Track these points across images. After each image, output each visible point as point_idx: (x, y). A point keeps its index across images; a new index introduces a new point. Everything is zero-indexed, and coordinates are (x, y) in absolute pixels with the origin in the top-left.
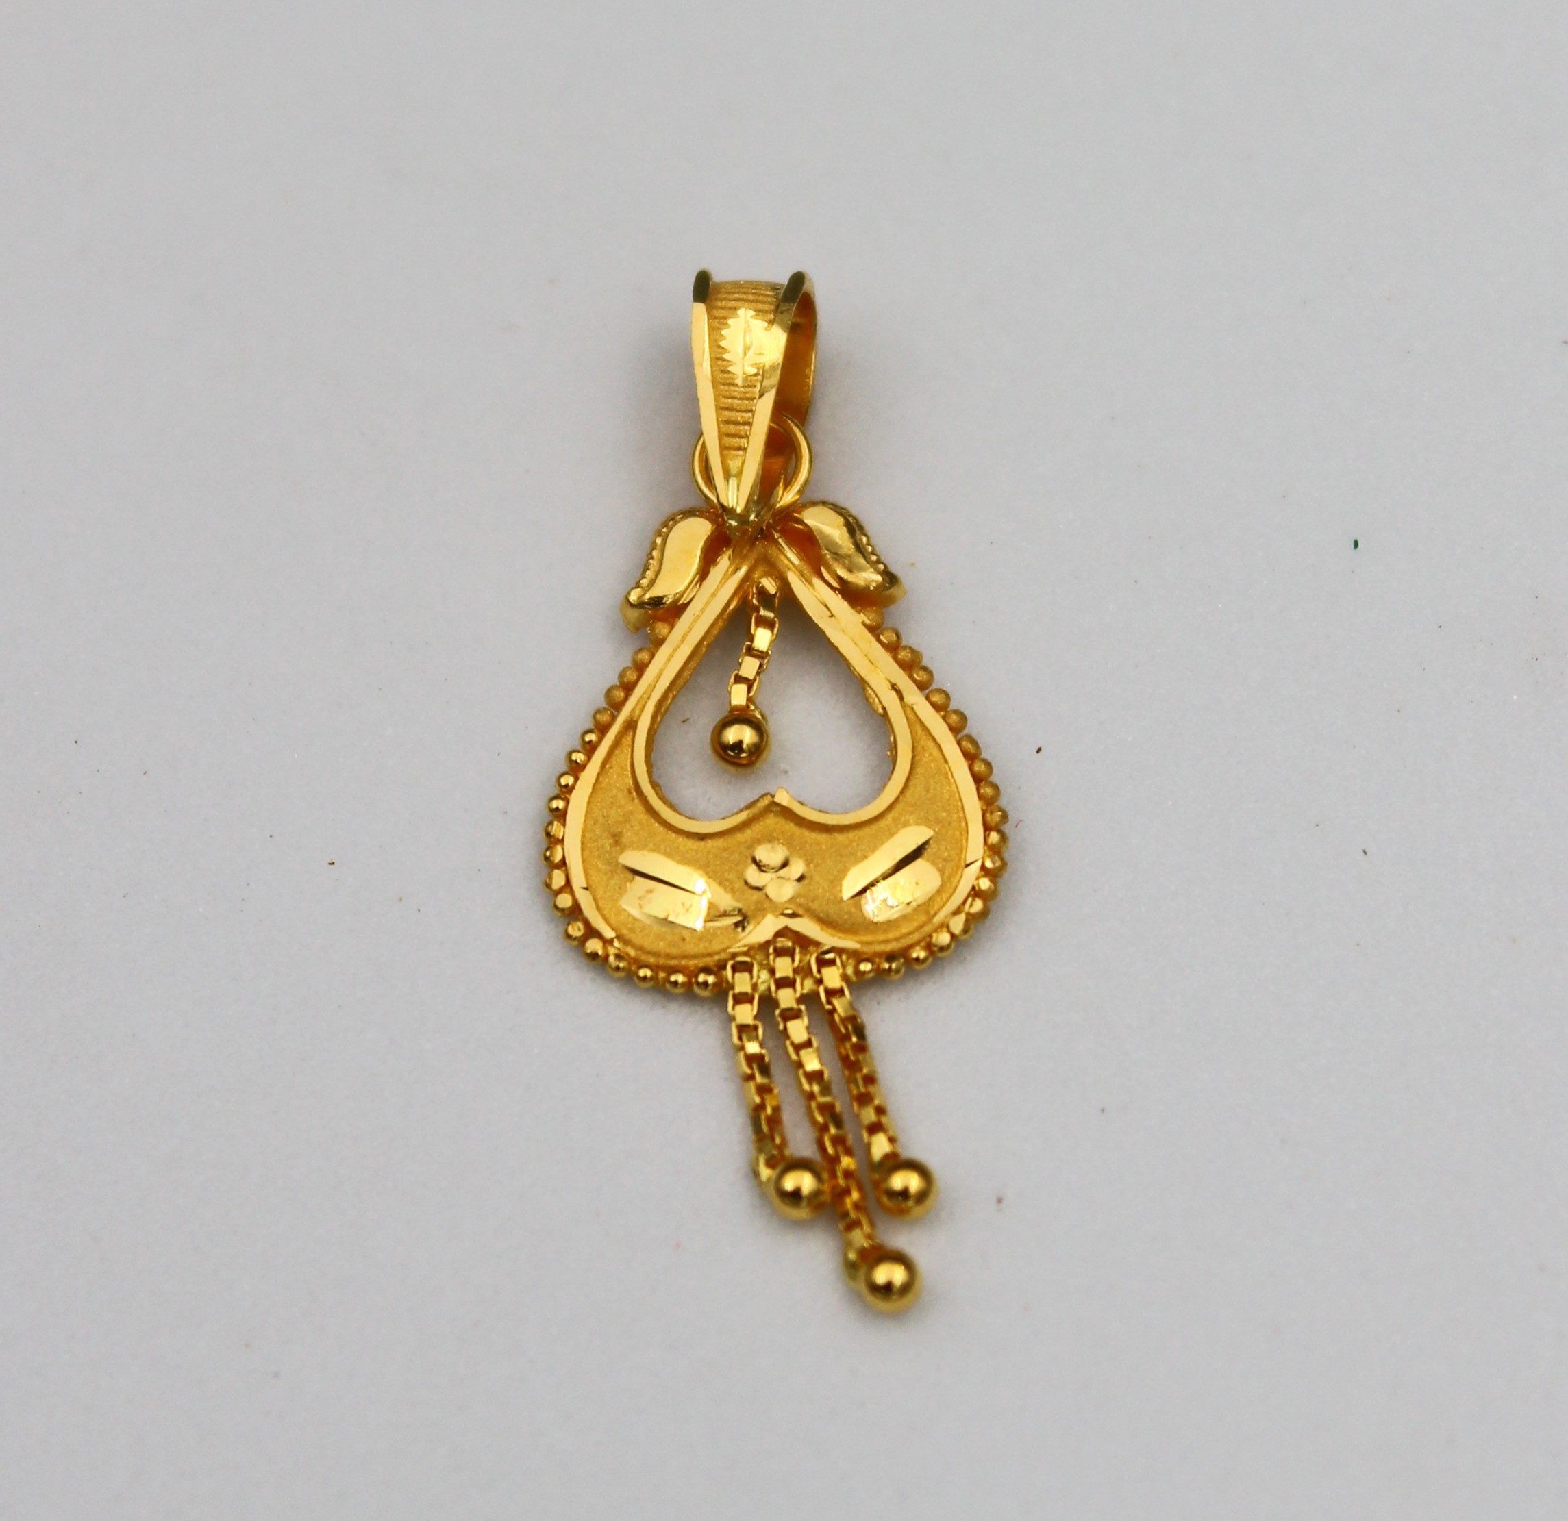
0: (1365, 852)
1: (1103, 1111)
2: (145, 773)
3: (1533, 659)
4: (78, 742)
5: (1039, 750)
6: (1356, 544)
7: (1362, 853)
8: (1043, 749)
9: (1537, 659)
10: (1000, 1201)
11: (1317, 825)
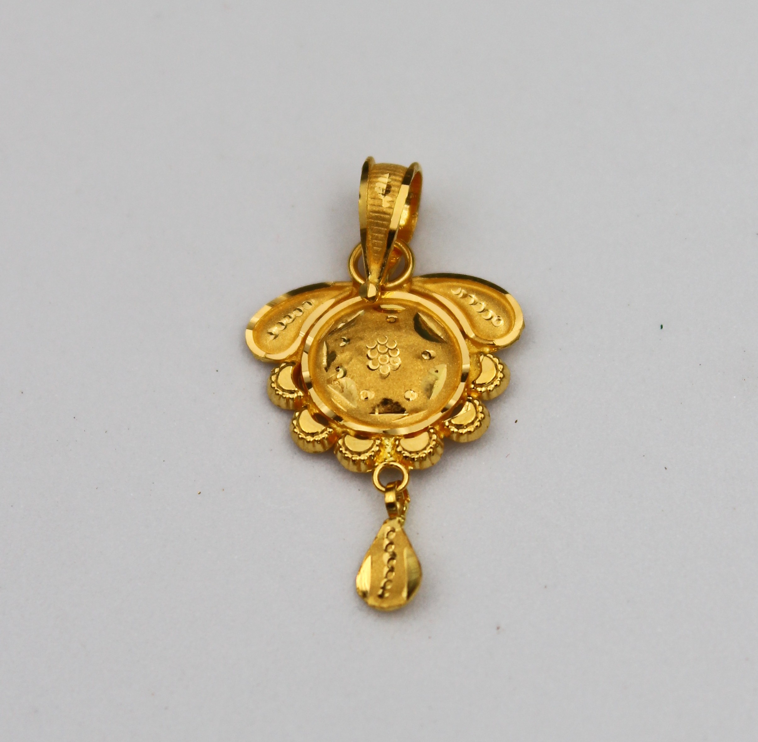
0: (666, 468)
1: (546, 587)
2: (106, 432)
3: (743, 379)
4: (75, 417)
5: (516, 422)
6: (662, 327)
7: (664, 469)
8: (518, 421)
9: (745, 380)
10: (498, 628)
11: (644, 456)
